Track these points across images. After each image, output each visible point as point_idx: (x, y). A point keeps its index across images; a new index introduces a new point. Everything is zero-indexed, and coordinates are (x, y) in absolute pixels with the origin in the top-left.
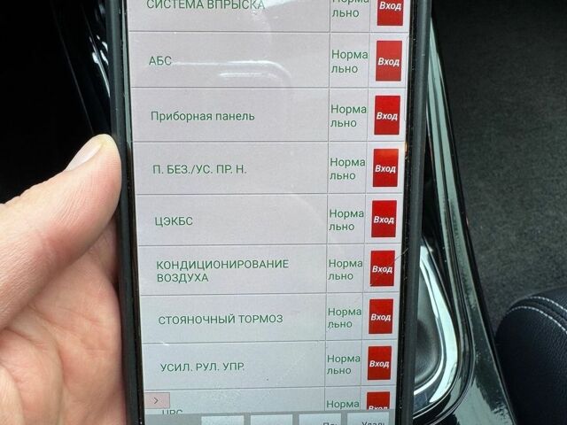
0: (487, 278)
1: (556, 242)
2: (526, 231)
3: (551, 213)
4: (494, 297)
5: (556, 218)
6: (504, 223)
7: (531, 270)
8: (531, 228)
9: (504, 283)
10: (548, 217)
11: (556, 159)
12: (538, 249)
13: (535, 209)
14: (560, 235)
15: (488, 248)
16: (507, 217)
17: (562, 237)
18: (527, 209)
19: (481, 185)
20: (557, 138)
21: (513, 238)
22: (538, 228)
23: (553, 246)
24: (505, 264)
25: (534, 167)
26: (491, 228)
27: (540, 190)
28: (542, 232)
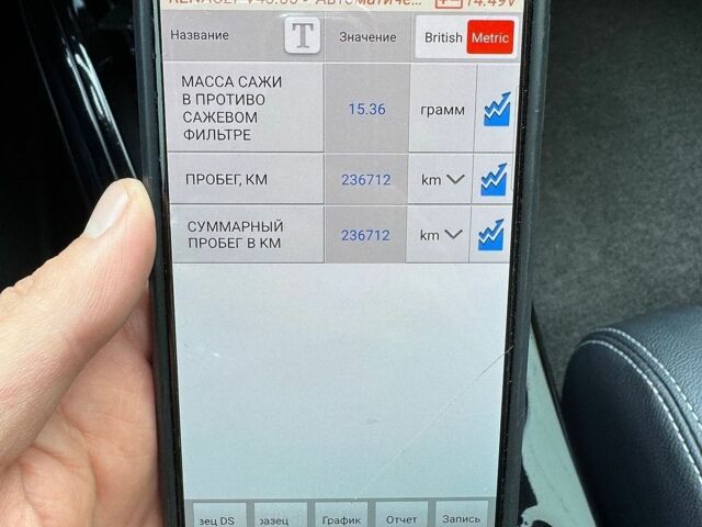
0: (565, 308)
1: (648, 260)
2: (610, 249)
3: (641, 226)
4: (573, 331)
5: (647, 232)
6: (585, 239)
7: (617, 296)
8: (616, 245)
9: (585, 312)
10: (636, 230)
11: (646, 161)
12: (626, 269)
13: (621, 222)
14: (651, 252)
15: (565, 272)
16: (589, 232)
17: (653, 254)
18: (611, 222)
19: (556, 194)
20: (646, 136)
21: (595, 258)
22: (625, 244)
23: (645, 266)
24: (585, 290)
25: (619, 171)
26: (569, 247)
27: (626, 199)
28: (630, 249)
